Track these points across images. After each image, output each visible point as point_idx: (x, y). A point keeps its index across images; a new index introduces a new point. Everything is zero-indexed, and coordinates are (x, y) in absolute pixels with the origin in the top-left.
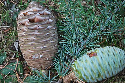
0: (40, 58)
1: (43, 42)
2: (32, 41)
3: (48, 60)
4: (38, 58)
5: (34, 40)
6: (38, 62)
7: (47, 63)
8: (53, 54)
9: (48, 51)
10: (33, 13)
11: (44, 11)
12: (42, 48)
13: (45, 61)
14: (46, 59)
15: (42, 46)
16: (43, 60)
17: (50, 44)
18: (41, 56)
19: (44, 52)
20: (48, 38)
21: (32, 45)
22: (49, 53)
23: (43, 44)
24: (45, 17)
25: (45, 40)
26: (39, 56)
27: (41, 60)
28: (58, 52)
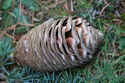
0: (25, 49)
1: (42, 51)
2: (42, 37)
3: (24, 59)
4: (25, 47)
5: (43, 39)
6: (22, 48)
7: (21, 59)
8: (32, 65)
9: (34, 58)
10: (80, 35)
11: (85, 48)
12: (36, 50)
13: (23, 56)
14: (25, 57)
15: (37, 50)
16: (24, 53)
17: (41, 60)
18: (27, 50)
19: (32, 53)
20: (48, 57)
21: (38, 37)
22: (32, 60)
23: (39, 50)
24: (76, 51)
25: (45, 52)
26: (27, 48)
27: (23, 51)
28: (38, 72)
